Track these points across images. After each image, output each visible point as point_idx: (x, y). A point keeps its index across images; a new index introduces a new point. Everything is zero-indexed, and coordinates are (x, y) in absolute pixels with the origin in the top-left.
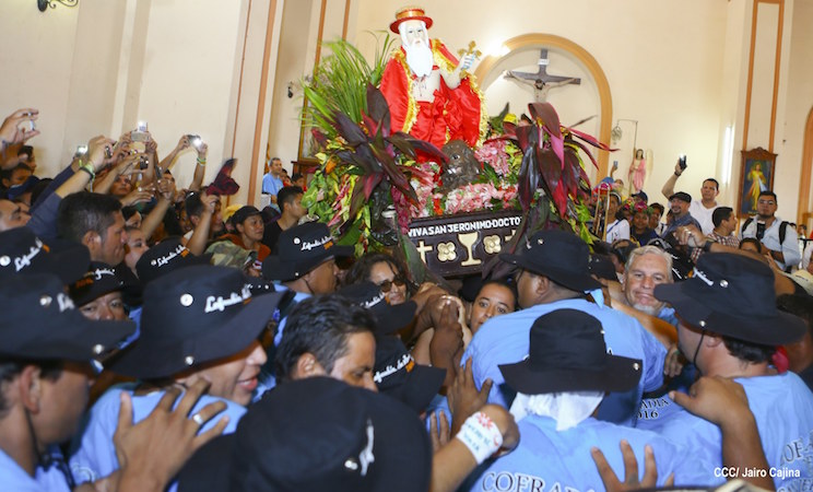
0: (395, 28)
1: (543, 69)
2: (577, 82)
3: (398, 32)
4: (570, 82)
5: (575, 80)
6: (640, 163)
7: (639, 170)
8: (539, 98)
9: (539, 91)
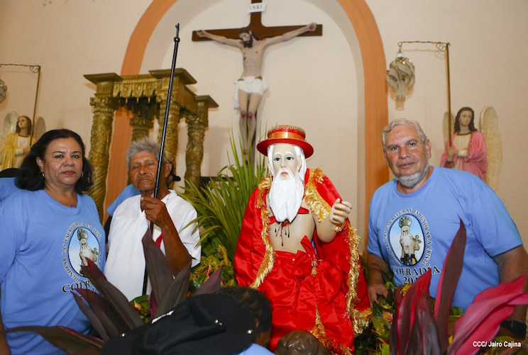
1: (256, 17)
2: (317, 31)
4: (302, 32)
5: (311, 27)
6: (471, 142)
7: (470, 157)
8: (247, 60)
9: (247, 49)
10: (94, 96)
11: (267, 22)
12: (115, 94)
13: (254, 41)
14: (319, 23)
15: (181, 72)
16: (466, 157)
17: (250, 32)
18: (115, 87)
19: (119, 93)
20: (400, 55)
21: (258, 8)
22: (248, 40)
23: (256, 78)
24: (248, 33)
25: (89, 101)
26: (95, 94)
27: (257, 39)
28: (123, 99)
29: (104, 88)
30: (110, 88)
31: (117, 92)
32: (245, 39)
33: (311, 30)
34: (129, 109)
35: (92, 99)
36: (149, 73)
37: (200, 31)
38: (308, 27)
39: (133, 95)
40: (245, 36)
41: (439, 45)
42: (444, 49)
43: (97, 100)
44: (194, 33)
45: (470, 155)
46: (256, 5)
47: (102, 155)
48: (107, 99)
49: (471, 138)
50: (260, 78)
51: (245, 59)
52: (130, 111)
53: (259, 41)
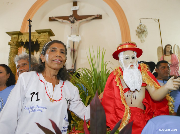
0: (116, 56)
1: (75, 12)
2: (99, 17)
3: (117, 59)
4: (94, 17)
5: (98, 15)
6: (172, 58)
7: (173, 64)
8: (72, 28)
9: (72, 24)
10: (10, 41)
11: (79, 14)
12: (19, 40)
13: (75, 21)
14: (100, 14)
15: (49, 30)
16: (171, 64)
17: (74, 17)
18: (19, 37)
19: (21, 40)
20: (141, 24)
21: (76, 8)
22: (73, 20)
23: (76, 35)
24: (73, 17)
25: (8, 43)
26: (11, 40)
27: (76, 20)
28: (23, 43)
29: (15, 38)
30: (17, 38)
31: (20, 39)
32: (71, 20)
33: (97, 17)
34: (24, 47)
35: (9, 43)
36: (35, 31)
37: (52, 17)
38: (96, 15)
39: (27, 40)
40: (71, 19)
41: (155, 20)
42: (158, 21)
43: (11, 43)
44: (50, 18)
45: (172, 63)
46: (75, 7)
47: (14, 67)
48: (16, 42)
49: (172, 56)
50: (78, 35)
51: (71, 28)
52: (25, 48)
53: (77, 21)
